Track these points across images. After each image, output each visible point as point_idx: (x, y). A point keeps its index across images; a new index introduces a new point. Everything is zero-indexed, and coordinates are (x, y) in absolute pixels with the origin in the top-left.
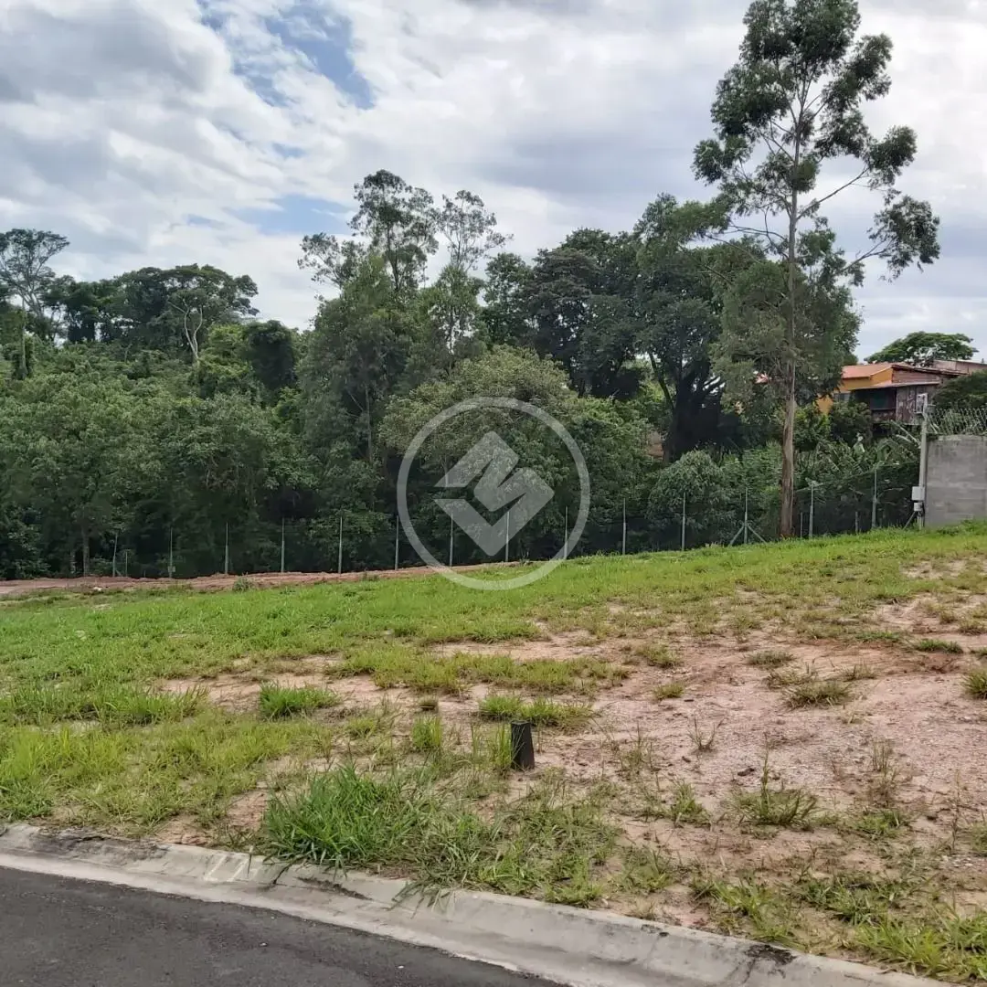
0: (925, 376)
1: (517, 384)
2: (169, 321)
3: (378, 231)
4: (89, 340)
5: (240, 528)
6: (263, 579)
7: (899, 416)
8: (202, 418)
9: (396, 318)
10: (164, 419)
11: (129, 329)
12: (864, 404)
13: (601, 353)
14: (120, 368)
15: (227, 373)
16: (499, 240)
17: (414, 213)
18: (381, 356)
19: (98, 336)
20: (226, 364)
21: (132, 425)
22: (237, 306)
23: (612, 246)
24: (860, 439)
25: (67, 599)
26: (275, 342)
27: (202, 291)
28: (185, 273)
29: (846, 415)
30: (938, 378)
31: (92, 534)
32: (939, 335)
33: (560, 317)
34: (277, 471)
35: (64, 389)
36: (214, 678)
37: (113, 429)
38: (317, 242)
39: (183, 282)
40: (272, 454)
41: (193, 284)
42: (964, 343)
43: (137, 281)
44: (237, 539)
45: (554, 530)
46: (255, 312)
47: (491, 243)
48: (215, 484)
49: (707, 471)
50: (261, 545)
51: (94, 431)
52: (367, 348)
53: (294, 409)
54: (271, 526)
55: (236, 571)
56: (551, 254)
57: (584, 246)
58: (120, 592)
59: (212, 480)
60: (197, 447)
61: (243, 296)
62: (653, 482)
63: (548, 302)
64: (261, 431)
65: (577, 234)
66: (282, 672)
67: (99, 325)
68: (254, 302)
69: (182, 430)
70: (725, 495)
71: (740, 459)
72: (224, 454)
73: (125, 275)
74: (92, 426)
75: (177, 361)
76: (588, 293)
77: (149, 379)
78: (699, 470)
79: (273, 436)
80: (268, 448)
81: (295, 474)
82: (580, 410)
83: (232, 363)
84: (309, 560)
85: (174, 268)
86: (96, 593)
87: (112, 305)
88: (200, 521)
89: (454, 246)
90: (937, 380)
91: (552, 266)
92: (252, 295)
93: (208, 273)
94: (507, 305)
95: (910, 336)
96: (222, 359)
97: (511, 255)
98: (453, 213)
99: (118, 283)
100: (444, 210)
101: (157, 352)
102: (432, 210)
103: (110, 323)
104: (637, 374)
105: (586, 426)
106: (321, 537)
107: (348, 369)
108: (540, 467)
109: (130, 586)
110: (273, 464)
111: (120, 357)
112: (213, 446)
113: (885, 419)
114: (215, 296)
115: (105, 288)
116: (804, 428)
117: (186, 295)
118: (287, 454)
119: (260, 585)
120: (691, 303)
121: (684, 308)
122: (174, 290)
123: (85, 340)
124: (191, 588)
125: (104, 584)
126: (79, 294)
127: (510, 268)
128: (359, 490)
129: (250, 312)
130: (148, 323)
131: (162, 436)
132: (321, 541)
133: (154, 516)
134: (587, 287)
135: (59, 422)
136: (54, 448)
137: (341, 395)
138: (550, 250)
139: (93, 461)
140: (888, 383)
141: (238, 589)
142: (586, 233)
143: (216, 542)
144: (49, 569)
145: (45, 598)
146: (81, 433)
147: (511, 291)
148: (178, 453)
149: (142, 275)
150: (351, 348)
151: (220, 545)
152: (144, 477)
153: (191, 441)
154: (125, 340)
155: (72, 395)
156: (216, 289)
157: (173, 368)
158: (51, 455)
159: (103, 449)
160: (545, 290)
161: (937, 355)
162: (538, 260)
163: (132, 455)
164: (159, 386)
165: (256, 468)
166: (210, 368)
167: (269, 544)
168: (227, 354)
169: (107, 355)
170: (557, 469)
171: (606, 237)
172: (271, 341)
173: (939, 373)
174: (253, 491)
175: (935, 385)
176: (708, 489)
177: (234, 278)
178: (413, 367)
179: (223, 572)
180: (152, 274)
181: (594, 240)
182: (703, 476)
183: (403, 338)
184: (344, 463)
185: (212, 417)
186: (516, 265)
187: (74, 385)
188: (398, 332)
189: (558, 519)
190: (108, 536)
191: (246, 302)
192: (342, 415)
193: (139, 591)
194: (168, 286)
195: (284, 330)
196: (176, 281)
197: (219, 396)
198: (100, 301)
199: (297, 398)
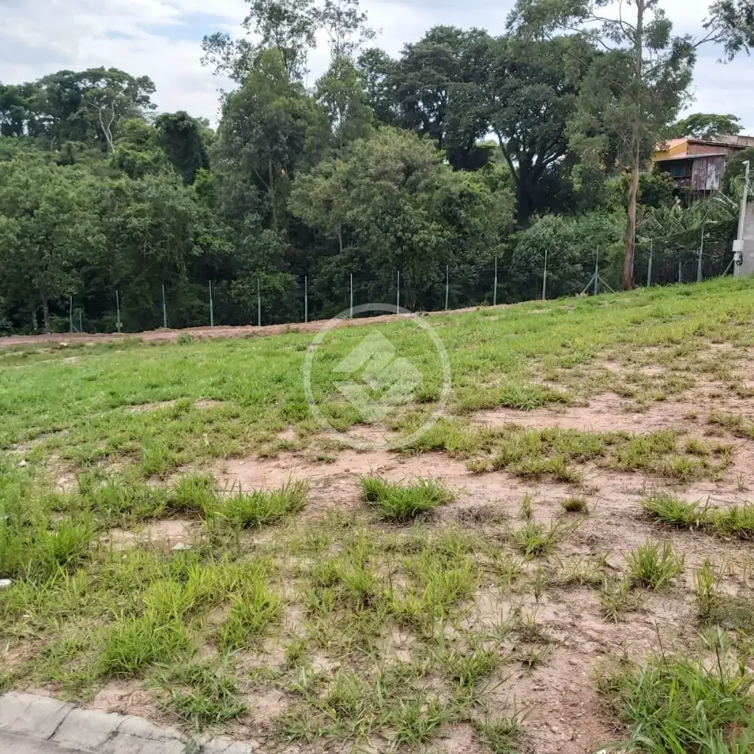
0: (714, 148)
1: (403, 160)
2: (85, 116)
3: (267, 29)
4: (18, 135)
5: (174, 289)
6: (201, 332)
7: (693, 182)
8: (135, 196)
9: (294, 105)
10: (102, 198)
11: (50, 125)
12: (667, 173)
13: (461, 133)
14: (49, 157)
15: (143, 158)
16: (370, 34)
17: (297, 11)
18: (284, 139)
19: (26, 131)
20: (140, 151)
21: (77, 203)
22: (139, 102)
23: (465, 40)
24: (678, 201)
25: (39, 353)
26: (183, 130)
27: (110, 90)
28: (95, 75)
29: (652, 182)
30: (725, 150)
31: (50, 297)
32: (714, 116)
33: (420, 104)
34: (200, 239)
35: (16, 174)
36: (275, 458)
37: (62, 207)
38: (217, 41)
39: (94, 83)
40: (195, 226)
41: (102, 84)
42: (733, 122)
43: (56, 83)
44: (171, 298)
45: (436, 285)
46: (154, 107)
47: (364, 37)
48: (151, 252)
49: (560, 232)
50: (192, 303)
51: (47, 210)
52: (271, 131)
53: (210, 186)
54: (198, 287)
55: (174, 326)
56: (415, 47)
57: (440, 40)
58: (82, 346)
59: (148, 250)
60: (135, 221)
61: (144, 94)
62: (515, 242)
63: (412, 89)
64: (186, 206)
65: (434, 30)
66: (342, 449)
67: (25, 121)
68: (153, 98)
69: (120, 207)
70: (575, 250)
71: (577, 222)
72: (156, 227)
73: (46, 78)
74: (44, 205)
75: (95, 150)
76: (448, 81)
77: (75, 165)
78: (555, 231)
79: (195, 210)
80: (192, 221)
81: (217, 243)
82: (455, 181)
83: (146, 150)
84: (233, 315)
85: (85, 70)
86: (62, 347)
87: (37, 104)
88: (139, 284)
89: (334, 41)
90: (724, 152)
91: (415, 59)
92: (151, 92)
93: (114, 74)
94: (374, 94)
95: (691, 117)
96: (137, 147)
97: (378, 50)
98: (332, 11)
99: (39, 85)
100: (325, 8)
101: (78, 143)
102: (314, 9)
103: (34, 120)
104: (487, 150)
105: (461, 196)
106: (240, 295)
107: (256, 150)
108: (426, 231)
109: (90, 340)
110: (197, 235)
111: (47, 148)
112: (148, 220)
113: (683, 184)
114: (121, 94)
115: (28, 90)
116: (621, 193)
117: (97, 93)
118: (207, 225)
119: (200, 337)
120: (537, 87)
121: (533, 92)
122: (87, 89)
123: (16, 135)
124: (142, 341)
125: (66, 340)
126: (8, 95)
127: (378, 61)
128: (270, 256)
129: (150, 107)
130: (68, 119)
131: (103, 213)
132: (242, 298)
133: (97, 280)
134: (447, 76)
135: (14, 201)
136: (14, 225)
137: (250, 174)
138: (414, 44)
139: (47, 235)
140: (683, 155)
141: (183, 342)
142: (442, 29)
143: (154, 302)
144: (13, 326)
145: (21, 353)
146: (35, 212)
147: (380, 81)
148: (118, 226)
149: (60, 78)
150: (258, 132)
151: (158, 304)
152: (92, 248)
153: (129, 216)
154: (49, 134)
155: (24, 179)
156: (121, 88)
157: (91, 156)
158: (12, 231)
159: (55, 225)
160: (411, 79)
161: (710, 132)
162: (404, 52)
163: (81, 229)
164: (84, 171)
165: (184, 239)
166: (128, 154)
167: (197, 302)
168: (140, 142)
169: (37, 147)
170: (439, 233)
171: (459, 32)
172: (180, 129)
173: (726, 146)
174: (182, 258)
175: (723, 156)
176: (562, 246)
177: (135, 79)
178: (310, 148)
179: (163, 326)
180: (67, 76)
181: (449, 36)
182: (559, 236)
183: (300, 123)
184: (255, 233)
185: (145, 194)
186: (382, 58)
187: (24, 170)
188: (296, 116)
189: (439, 275)
190: (63, 298)
191: (146, 99)
192: (253, 191)
193: (99, 345)
194: (81, 86)
195: (190, 119)
196: (87, 82)
197: (147, 177)
198: (26, 101)
199: (211, 178)
